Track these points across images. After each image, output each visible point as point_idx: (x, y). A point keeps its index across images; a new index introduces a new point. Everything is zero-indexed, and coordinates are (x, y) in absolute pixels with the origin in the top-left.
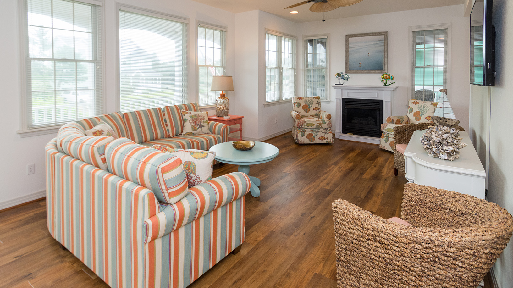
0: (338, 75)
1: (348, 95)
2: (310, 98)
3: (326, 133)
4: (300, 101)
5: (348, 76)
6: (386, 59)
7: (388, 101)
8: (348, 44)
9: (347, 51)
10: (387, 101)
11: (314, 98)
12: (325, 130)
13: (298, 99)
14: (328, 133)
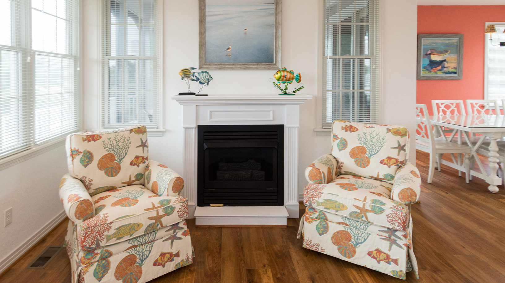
0: (186, 74)
1: (211, 118)
2: (121, 134)
3: (173, 238)
4: (91, 146)
5: (210, 76)
6: (279, 42)
7: (293, 127)
8: (205, 6)
9: (202, 21)
10: (291, 127)
11: (131, 131)
12: (172, 231)
13: (84, 140)
14: (180, 238)
